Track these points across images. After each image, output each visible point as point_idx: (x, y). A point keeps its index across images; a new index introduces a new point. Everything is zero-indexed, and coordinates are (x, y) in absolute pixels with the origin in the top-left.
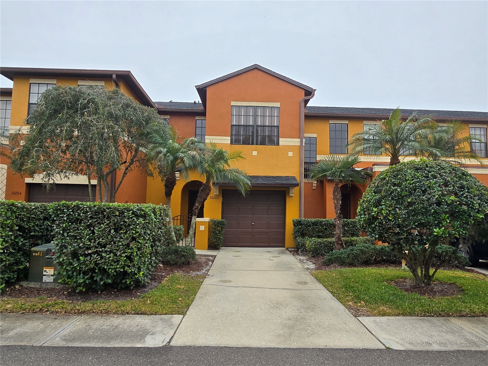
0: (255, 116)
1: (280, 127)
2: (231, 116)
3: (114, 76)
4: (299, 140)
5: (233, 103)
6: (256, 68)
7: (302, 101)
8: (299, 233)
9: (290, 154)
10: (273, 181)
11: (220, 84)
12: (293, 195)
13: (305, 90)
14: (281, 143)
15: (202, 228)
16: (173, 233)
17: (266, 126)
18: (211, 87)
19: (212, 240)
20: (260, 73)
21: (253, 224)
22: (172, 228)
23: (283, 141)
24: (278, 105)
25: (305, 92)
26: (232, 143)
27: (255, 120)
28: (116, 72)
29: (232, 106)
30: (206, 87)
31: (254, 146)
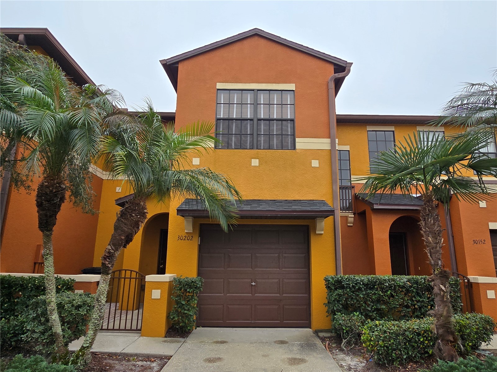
0: (256, 105)
1: (296, 120)
2: (215, 104)
3: (21, 37)
4: (328, 140)
5: (219, 86)
6: (256, 34)
7: (331, 80)
8: (340, 304)
9: (315, 163)
11: (201, 59)
12: (323, 232)
13: (335, 65)
14: (298, 146)
15: (156, 294)
16: (55, 317)
17: (273, 120)
18: (186, 63)
19: (174, 318)
20: (263, 42)
21: (253, 284)
22: (52, 304)
23: (301, 143)
24: (292, 87)
25: (334, 68)
26: (216, 147)
27: (256, 111)
28: (27, 31)
29: (218, 90)
30: (177, 63)
31: (255, 151)
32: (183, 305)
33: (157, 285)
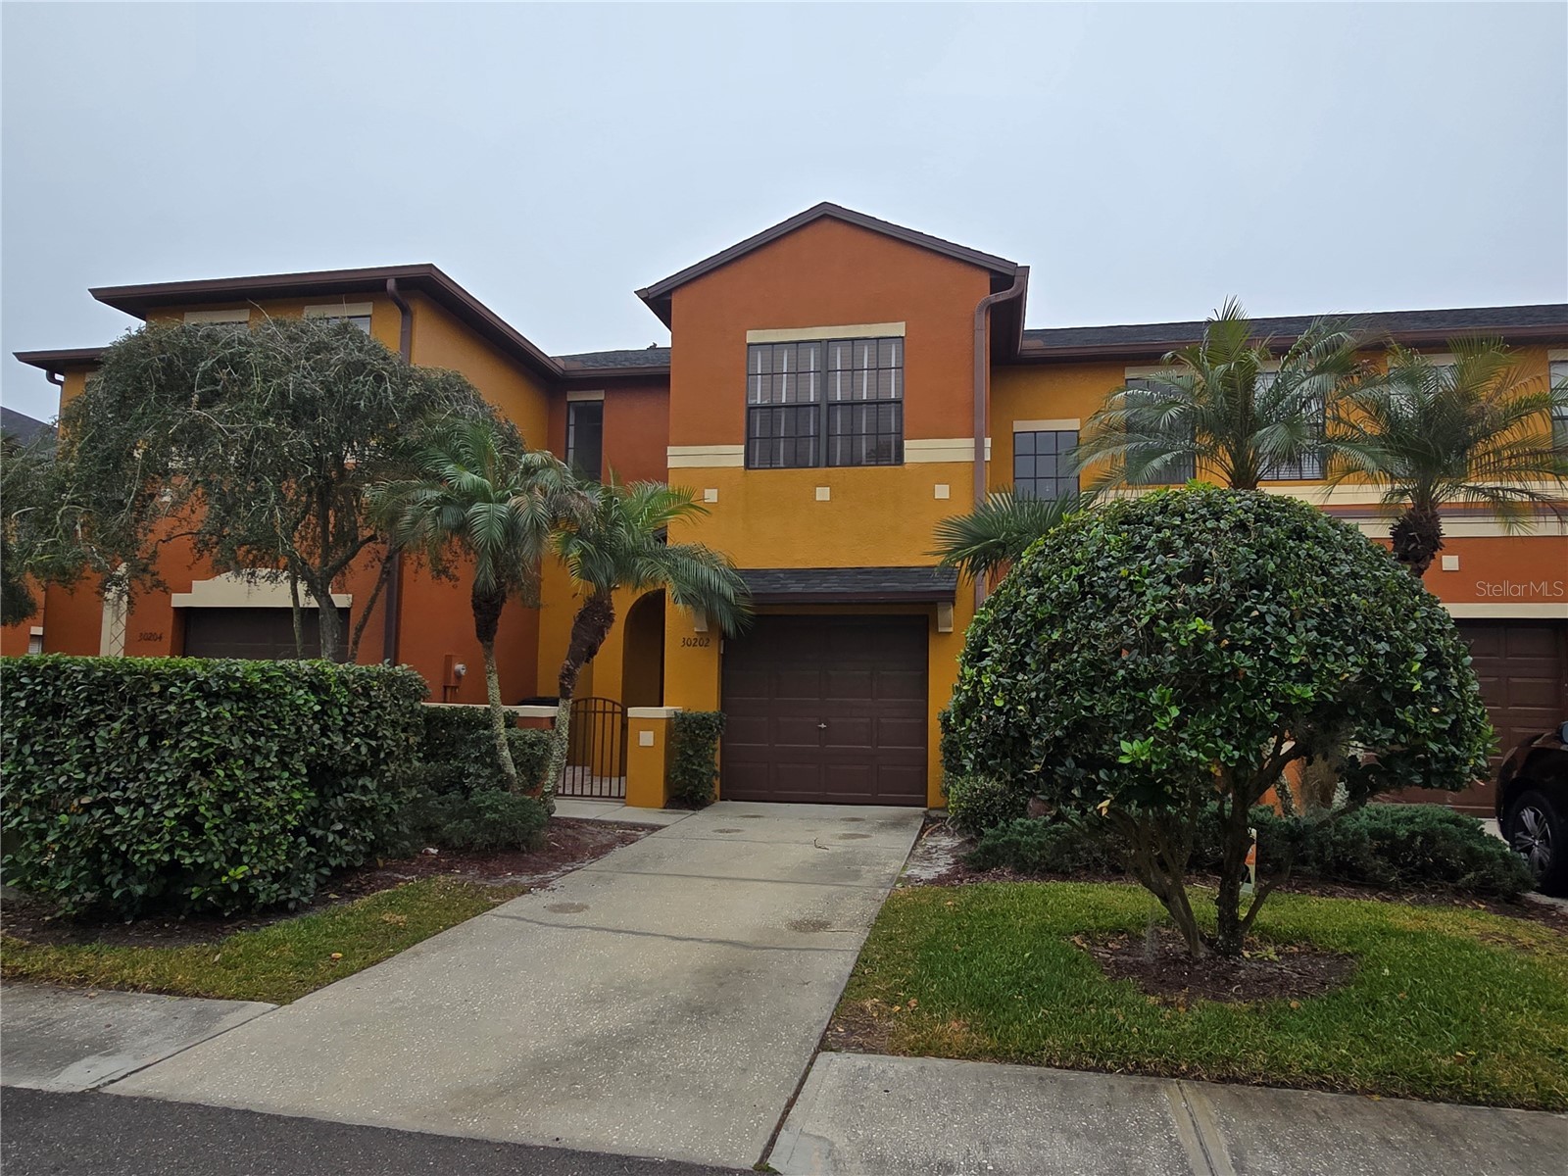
0: (825, 373)
1: (904, 402)
2: (745, 377)
3: (391, 284)
4: (970, 442)
5: (752, 337)
6: (826, 215)
7: (980, 310)
9: (942, 492)
10: (872, 585)
11: (714, 278)
12: (951, 630)
13: (992, 271)
14: (908, 457)
15: (647, 738)
16: (506, 753)
17: (861, 403)
18: (687, 290)
19: (676, 776)
20: (840, 230)
21: (823, 726)
22: (502, 737)
23: (916, 451)
24: (898, 329)
25: (991, 280)
26: (747, 466)
27: (824, 386)
28: (398, 272)
29: (749, 345)
30: (670, 292)
31: (823, 471)
32: (691, 756)
33: (647, 723)
